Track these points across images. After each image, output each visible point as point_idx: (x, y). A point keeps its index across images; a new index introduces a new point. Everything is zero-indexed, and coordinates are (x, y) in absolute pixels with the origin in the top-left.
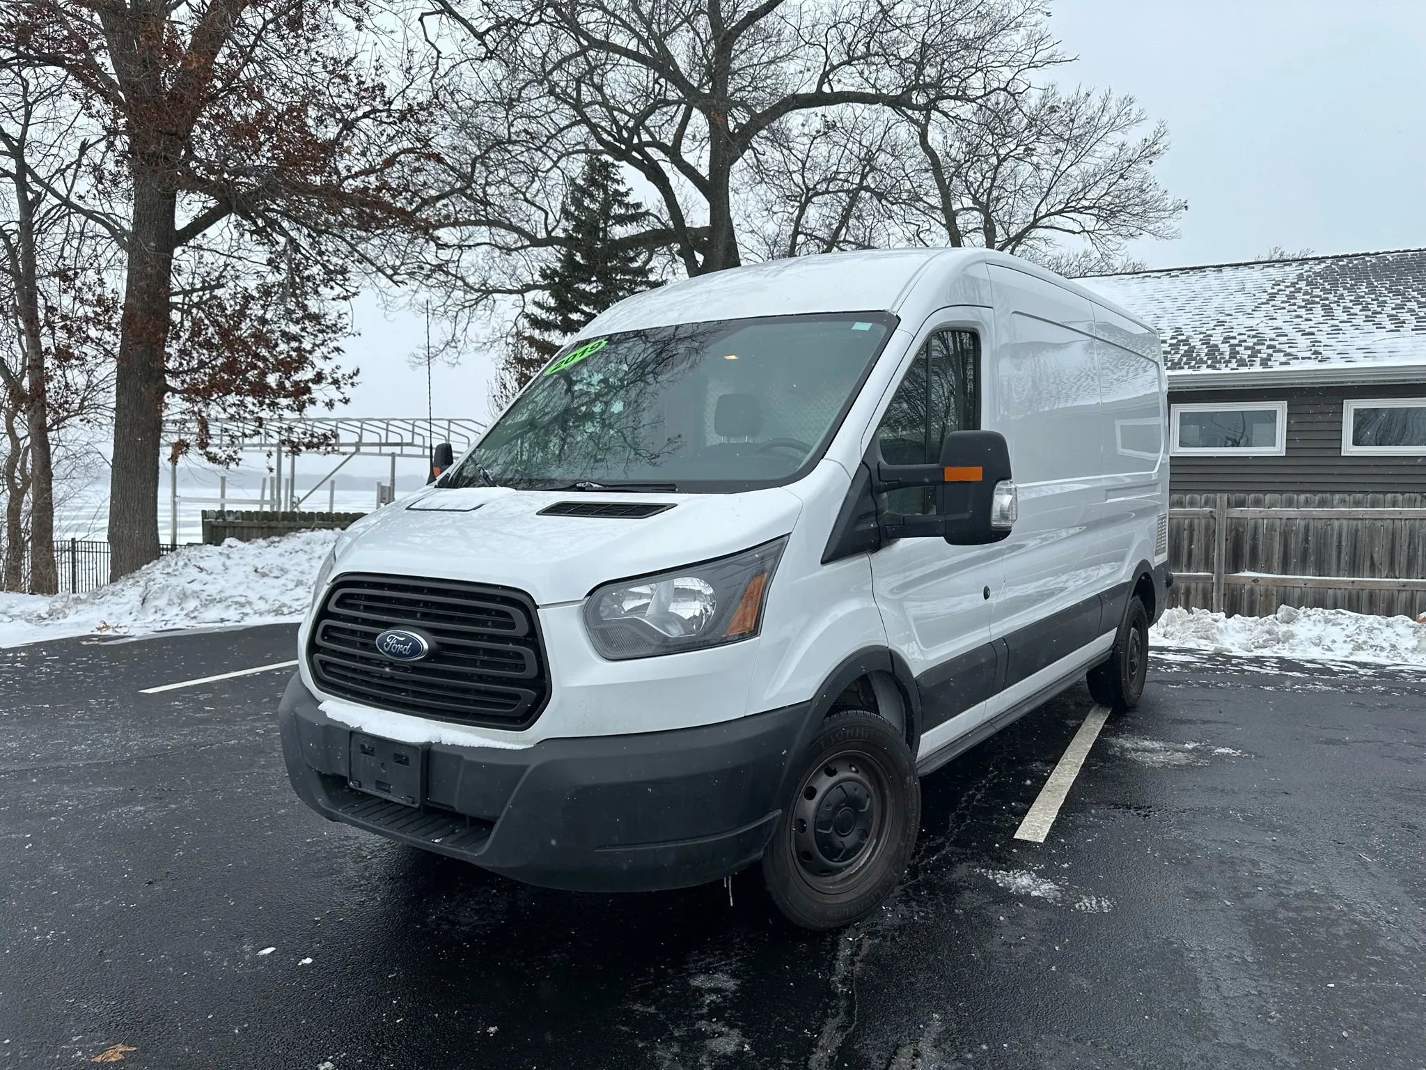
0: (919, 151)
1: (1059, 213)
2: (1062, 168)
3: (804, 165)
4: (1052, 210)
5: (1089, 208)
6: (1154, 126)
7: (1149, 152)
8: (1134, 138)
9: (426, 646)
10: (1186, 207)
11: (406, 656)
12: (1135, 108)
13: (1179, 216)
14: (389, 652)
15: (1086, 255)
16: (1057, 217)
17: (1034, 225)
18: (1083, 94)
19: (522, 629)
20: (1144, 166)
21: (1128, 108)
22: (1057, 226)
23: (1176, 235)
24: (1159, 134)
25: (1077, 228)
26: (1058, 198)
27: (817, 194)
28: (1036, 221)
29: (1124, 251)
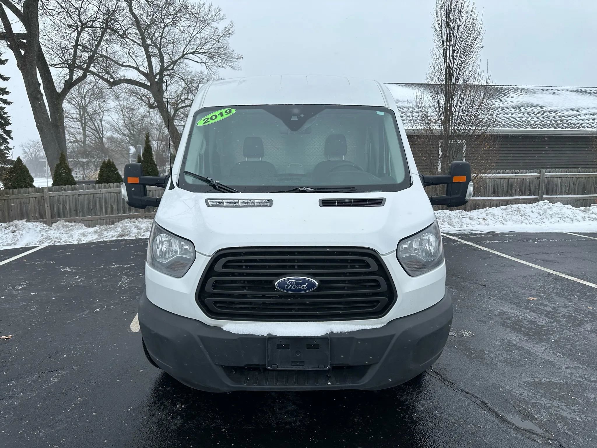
0: (130, 15)
1: (192, 53)
2: (194, 34)
3: (79, 11)
4: (189, 52)
5: (205, 53)
6: (229, 23)
7: (228, 33)
8: (221, 26)
9: (317, 283)
10: (242, 58)
11: (304, 290)
12: (222, 13)
13: (239, 61)
14: (290, 290)
15: (201, 73)
16: (191, 55)
17: (183, 57)
18: (202, 3)
19: (374, 267)
20: (226, 38)
21: (219, 13)
22: (191, 58)
23: (240, 69)
24: (231, 26)
25: (200, 61)
26: (192, 47)
27: (87, 27)
28: (184, 55)
29: (218, 73)
